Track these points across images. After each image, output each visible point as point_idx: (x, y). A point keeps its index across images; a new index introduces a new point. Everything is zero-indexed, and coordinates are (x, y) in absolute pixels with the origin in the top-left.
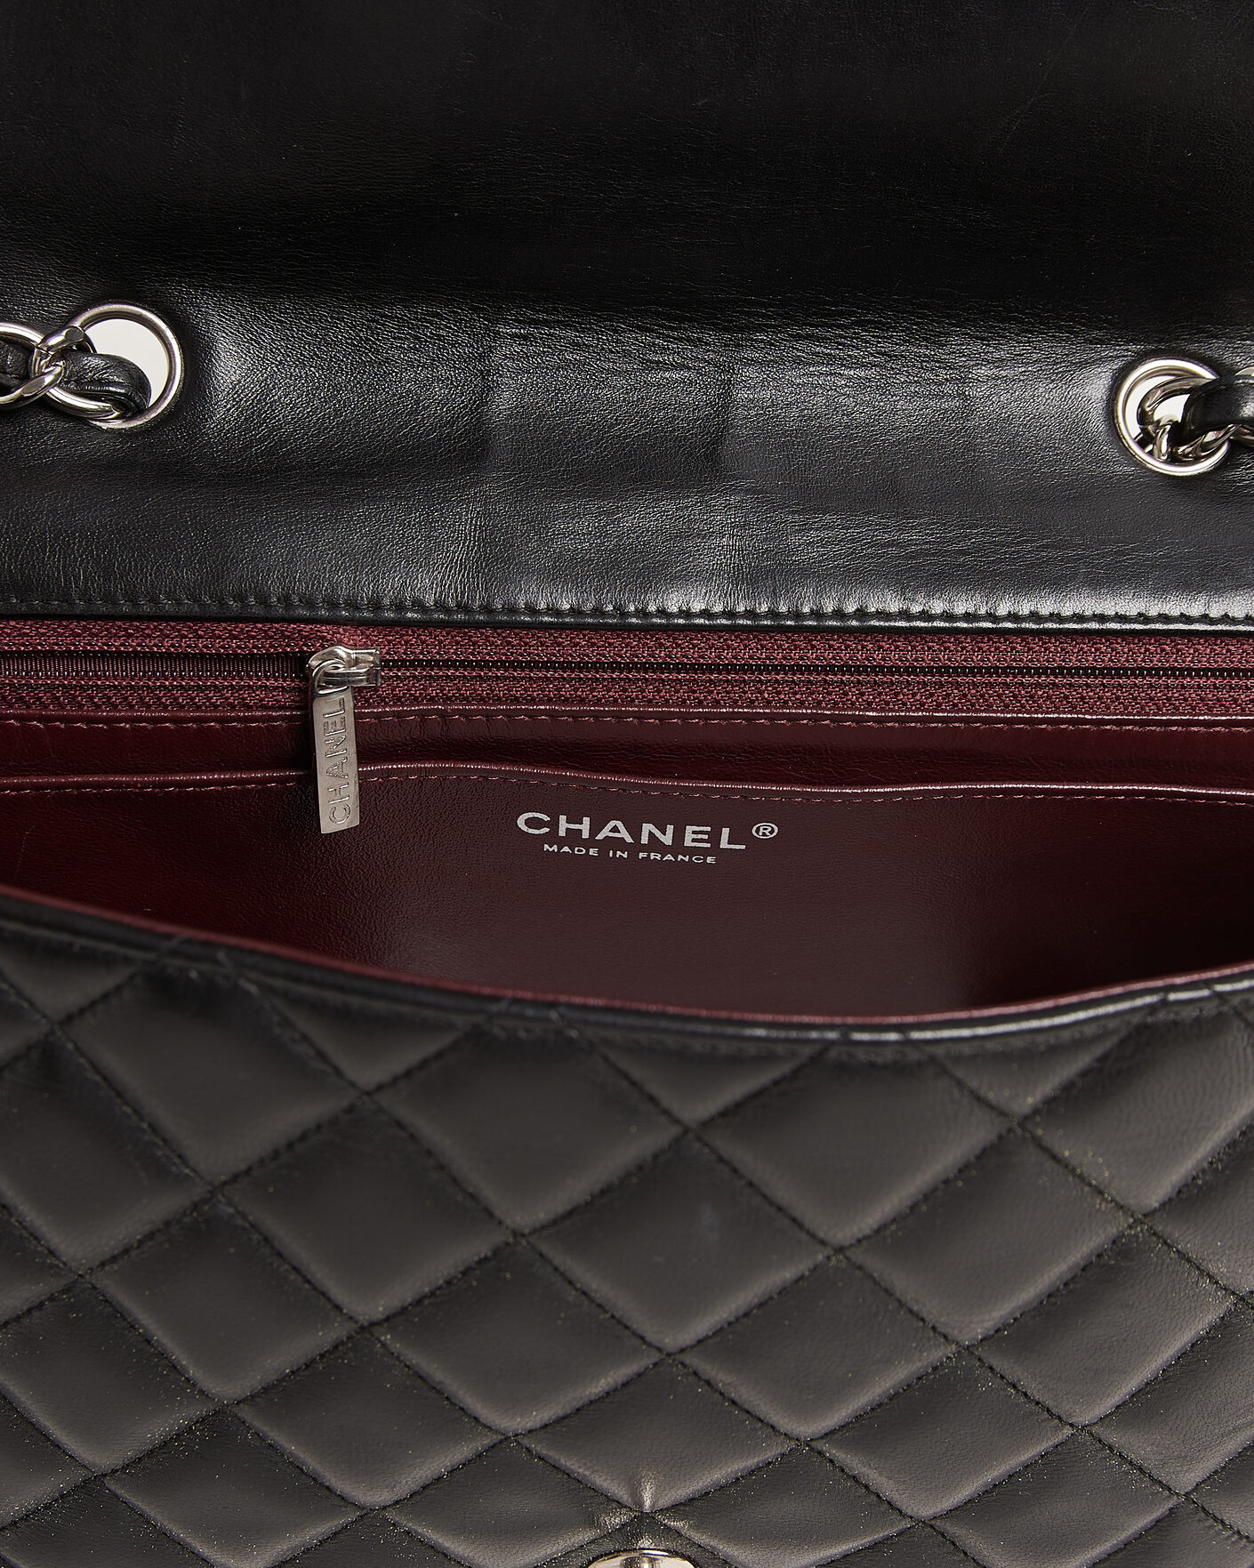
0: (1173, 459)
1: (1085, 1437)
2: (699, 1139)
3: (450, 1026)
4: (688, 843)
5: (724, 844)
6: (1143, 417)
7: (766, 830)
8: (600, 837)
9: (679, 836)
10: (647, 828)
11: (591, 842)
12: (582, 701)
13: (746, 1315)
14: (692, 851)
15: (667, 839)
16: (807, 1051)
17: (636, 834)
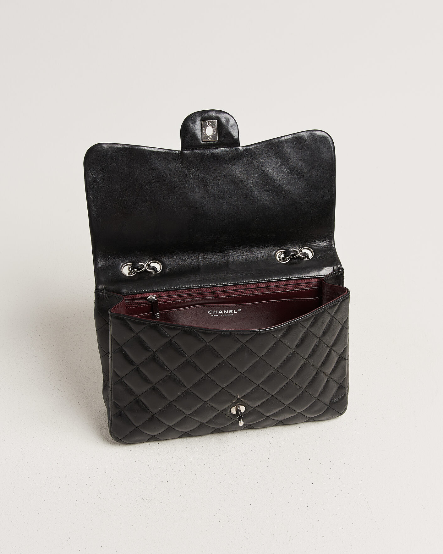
0: (283, 261)
1: (290, 381)
2: (245, 345)
3: (217, 333)
4: (230, 313)
5: (234, 312)
6: (279, 257)
7: (239, 310)
8: (219, 313)
9: (229, 312)
10: (225, 311)
11: (218, 314)
12: (216, 296)
13: (251, 367)
14: (230, 314)
15: (227, 312)
16: (256, 333)
17: (223, 312)
